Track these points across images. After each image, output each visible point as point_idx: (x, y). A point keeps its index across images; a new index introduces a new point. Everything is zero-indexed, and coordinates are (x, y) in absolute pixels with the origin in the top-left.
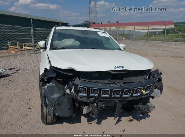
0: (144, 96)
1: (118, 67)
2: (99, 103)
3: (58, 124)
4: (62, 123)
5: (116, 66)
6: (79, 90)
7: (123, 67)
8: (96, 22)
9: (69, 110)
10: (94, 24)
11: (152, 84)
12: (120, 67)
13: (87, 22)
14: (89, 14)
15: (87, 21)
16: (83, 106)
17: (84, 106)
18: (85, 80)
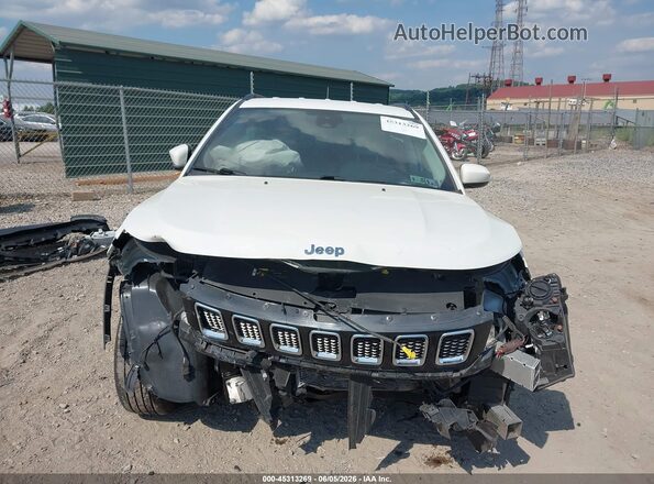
0: (441, 374)
1: (320, 250)
2: (277, 371)
3: (175, 424)
4: (189, 421)
5: (313, 246)
6: (198, 317)
7: (339, 251)
8: (516, 78)
9: (189, 381)
10: (509, 85)
11: (471, 331)
12: (329, 250)
13: (482, 79)
14: (494, 48)
15: (481, 74)
16: (228, 374)
17: (232, 376)
18: (215, 284)
